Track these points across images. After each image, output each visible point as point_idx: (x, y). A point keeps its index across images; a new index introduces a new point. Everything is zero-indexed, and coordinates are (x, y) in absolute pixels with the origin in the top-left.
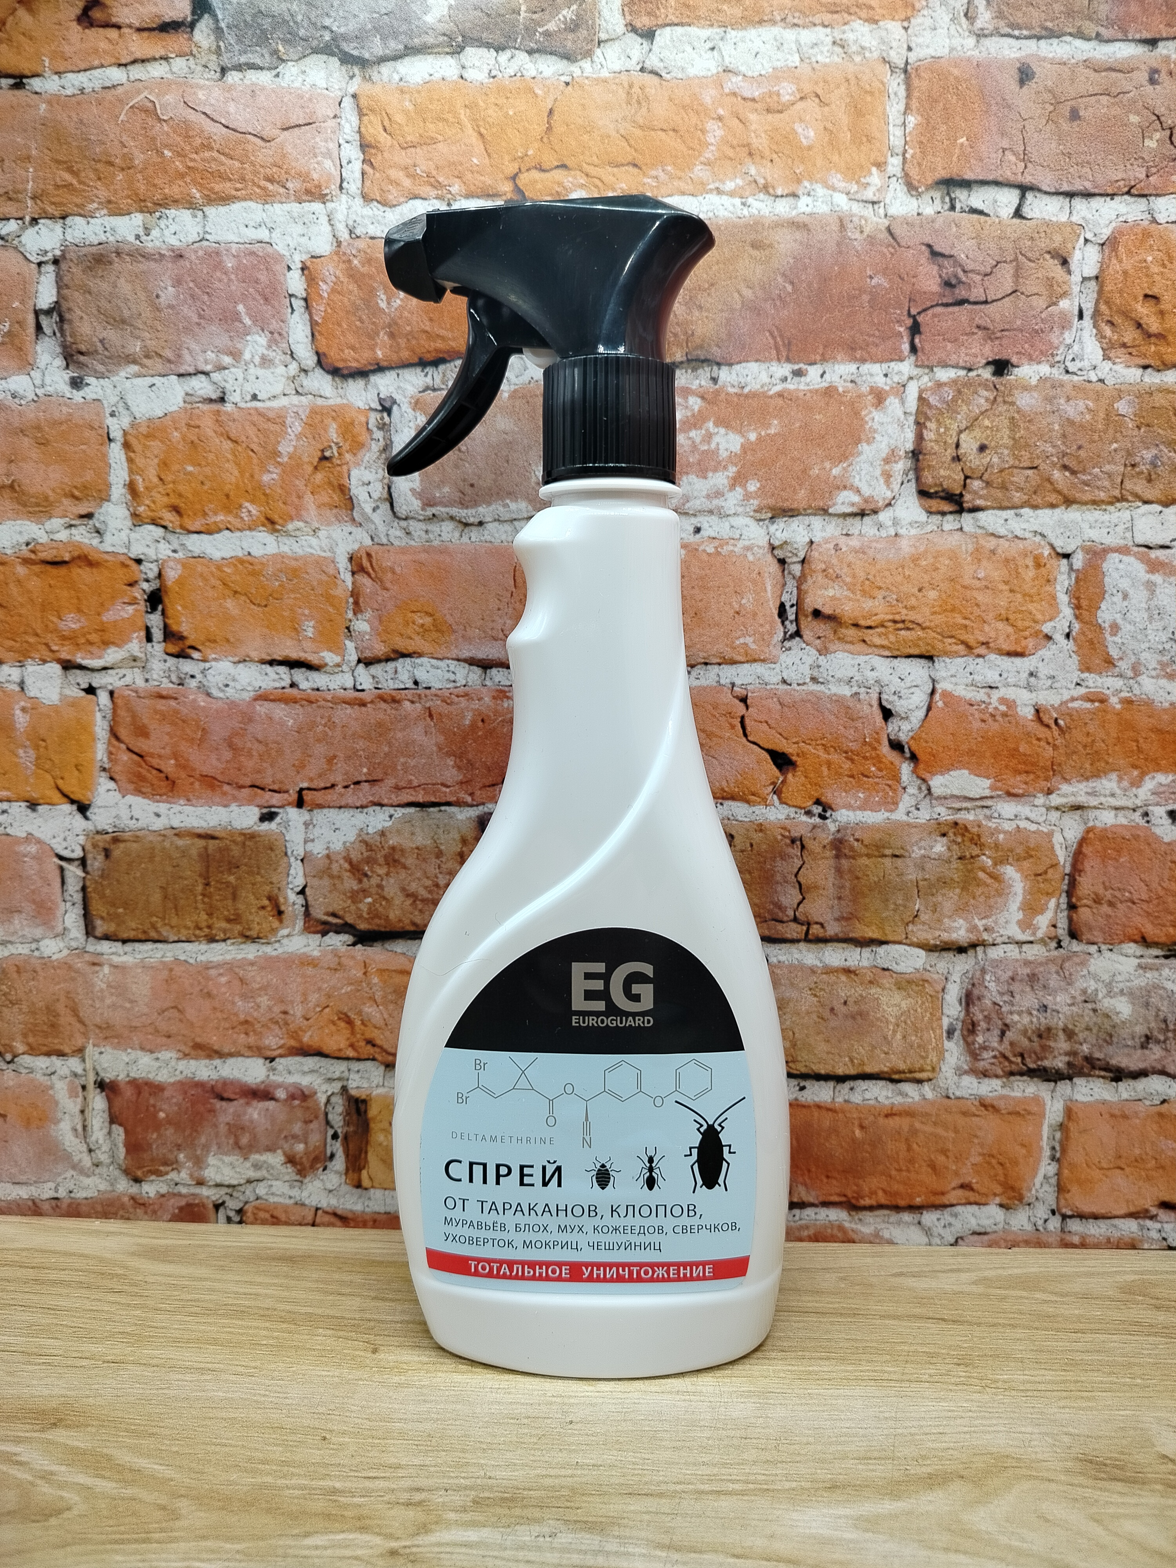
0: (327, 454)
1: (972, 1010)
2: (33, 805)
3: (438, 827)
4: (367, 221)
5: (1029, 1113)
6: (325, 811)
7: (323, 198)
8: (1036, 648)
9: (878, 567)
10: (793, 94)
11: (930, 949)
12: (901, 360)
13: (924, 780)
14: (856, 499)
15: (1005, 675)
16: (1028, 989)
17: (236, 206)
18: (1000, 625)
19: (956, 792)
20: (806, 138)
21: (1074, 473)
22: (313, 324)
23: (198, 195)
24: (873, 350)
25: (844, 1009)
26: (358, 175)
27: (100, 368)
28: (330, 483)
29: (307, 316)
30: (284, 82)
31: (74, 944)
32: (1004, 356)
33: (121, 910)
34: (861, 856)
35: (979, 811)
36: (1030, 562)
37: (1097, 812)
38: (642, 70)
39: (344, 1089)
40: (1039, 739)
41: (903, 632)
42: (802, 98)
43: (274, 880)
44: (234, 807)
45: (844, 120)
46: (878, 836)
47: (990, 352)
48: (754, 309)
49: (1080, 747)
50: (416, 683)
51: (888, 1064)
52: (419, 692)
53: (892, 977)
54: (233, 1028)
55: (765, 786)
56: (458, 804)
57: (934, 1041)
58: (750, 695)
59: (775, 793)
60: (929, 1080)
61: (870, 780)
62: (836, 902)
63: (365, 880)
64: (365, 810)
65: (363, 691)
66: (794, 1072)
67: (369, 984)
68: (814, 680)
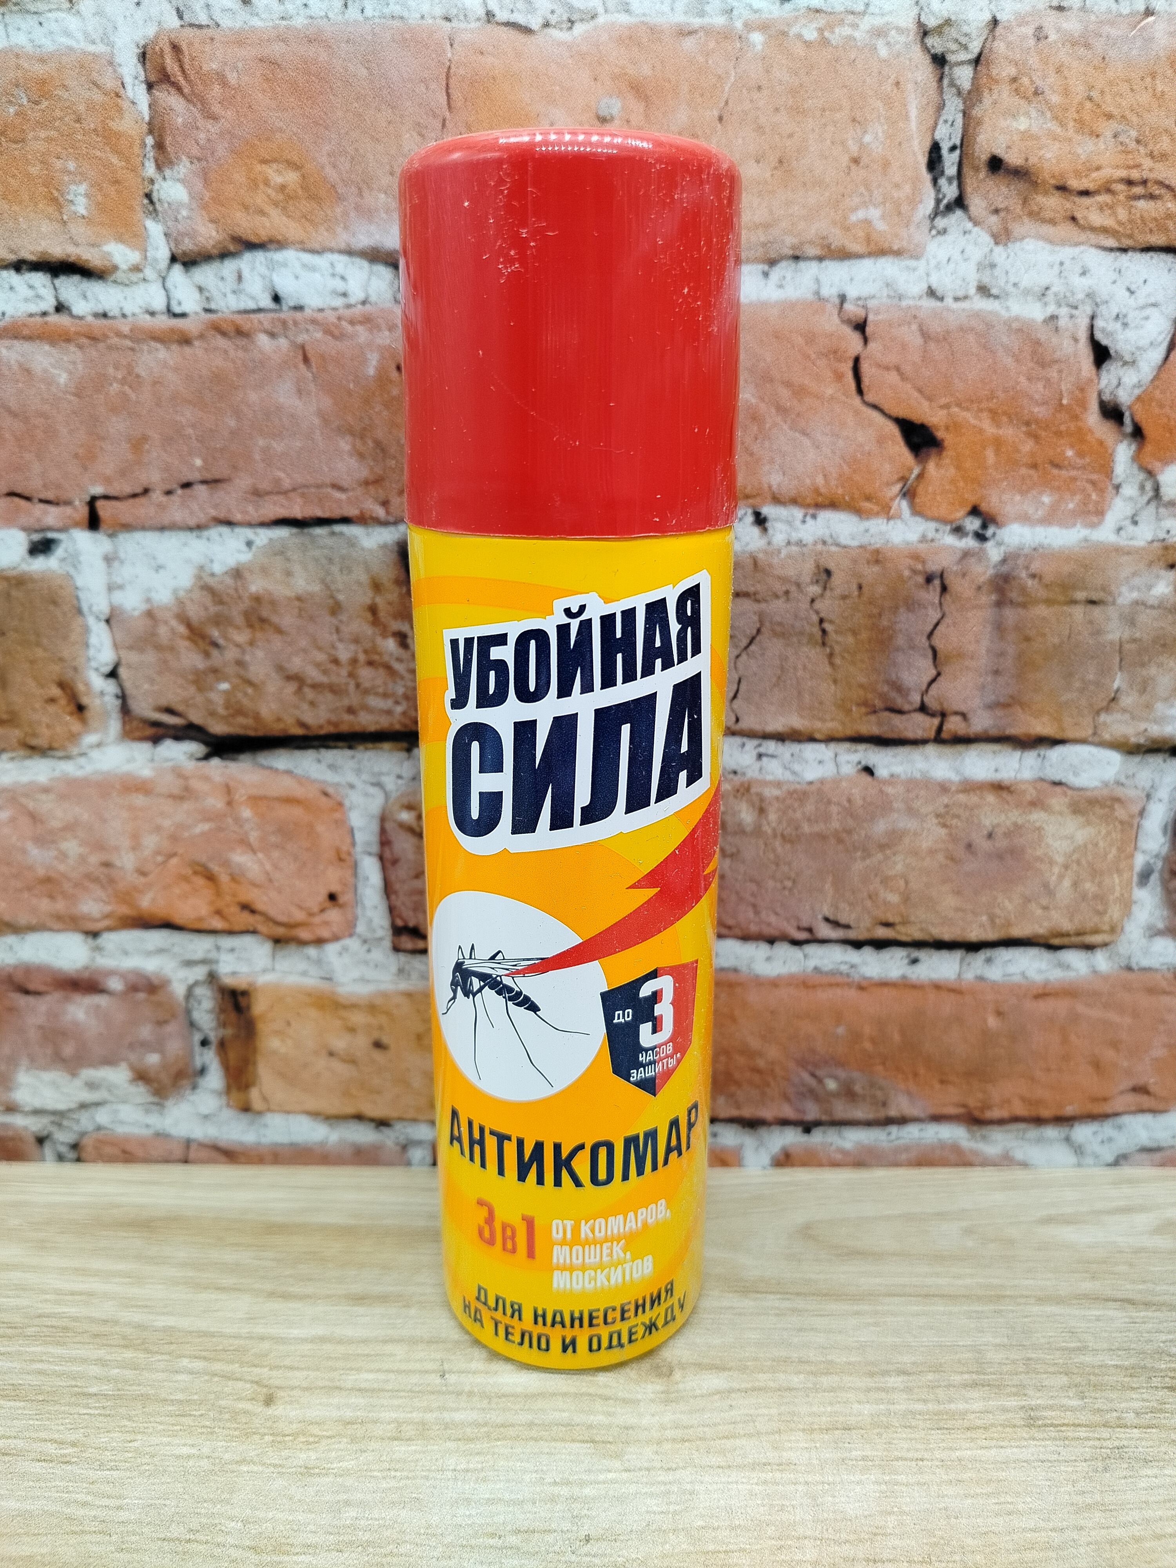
3: (330, 560)
6: (138, 536)
9: (1110, 74)
13: (1151, 474)
25: (986, 845)
34: (1036, 602)
39: (212, 977)
41: (1142, 204)
43: (65, 654)
46: (1067, 569)
50: (276, 298)
51: (1046, 924)
52: (282, 316)
53: (1065, 795)
54: (29, 889)
55: (889, 484)
56: (363, 520)
57: (1118, 888)
58: (871, 317)
59: (904, 495)
60: (1105, 945)
61: (1064, 473)
62: (989, 679)
63: (215, 652)
64: (205, 533)
65: (183, 315)
66: (904, 938)
67: (238, 820)
68: (983, 290)
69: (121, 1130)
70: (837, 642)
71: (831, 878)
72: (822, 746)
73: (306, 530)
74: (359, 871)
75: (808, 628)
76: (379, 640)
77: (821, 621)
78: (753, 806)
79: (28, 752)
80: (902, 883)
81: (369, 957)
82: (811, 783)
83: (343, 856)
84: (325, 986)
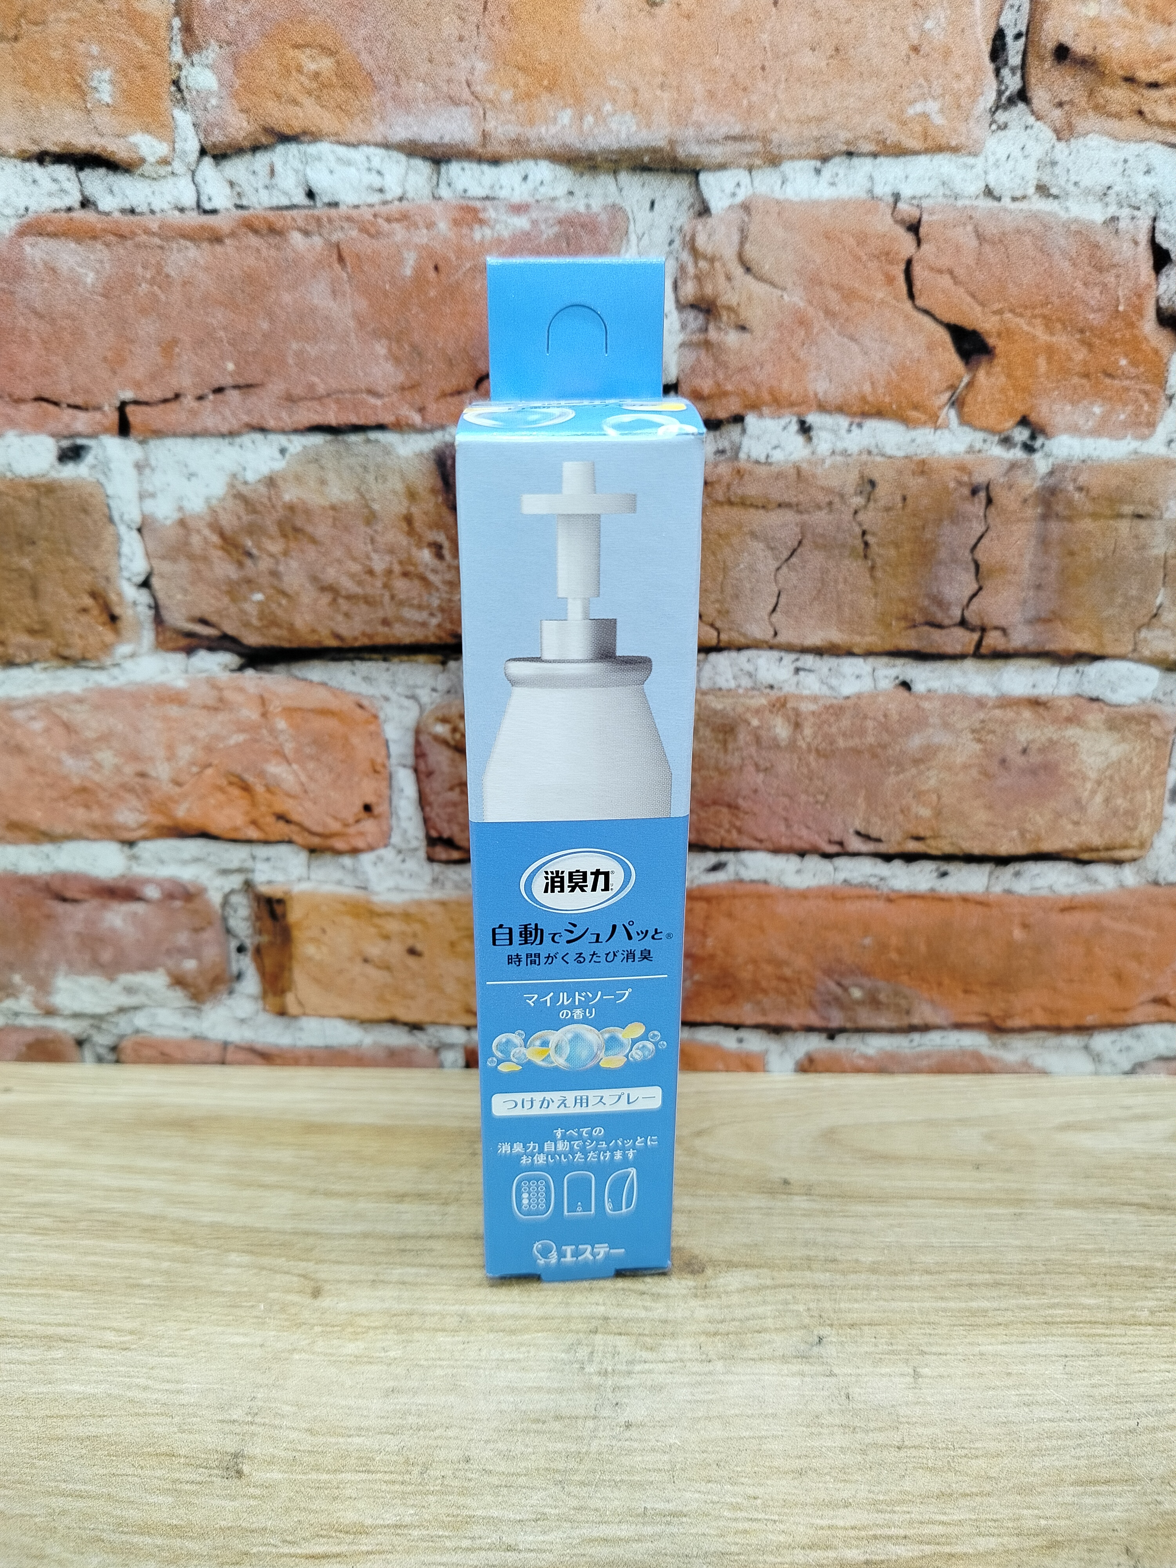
3: (366, 469)
6: (170, 442)
25: (1021, 761)
34: (1082, 515)
39: (248, 886)
43: (97, 563)
46: (1114, 482)
50: (311, 194)
51: (1076, 839)
52: (316, 212)
53: (1102, 711)
54: (65, 798)
55: (937, 393)
56: (400, 427)
57: (1149, 804)
58: (925, 218)
59: (953, 404)
60: (1134, 860)
61: (1116, 382)
62: (1031, 593)
63: (248, 562)
64: (238, 440)
65: (214, 212)
66: (934, 852)
67: (272, 731)
68: (1042, 190)
69: (159, 1033)
70: (879, 555)
71: (863, 793)
72: (859, 661)
73: (340, 438)
74: (394, 783)
75: (850, 540)
76: (414, 551)
77: (864, 533)
78: (789, 720)
79: (61, 662)
80: (934, 797)
81: (404, 866)
82: (848, 698)
83: (379, 768)
84: (360, 894)
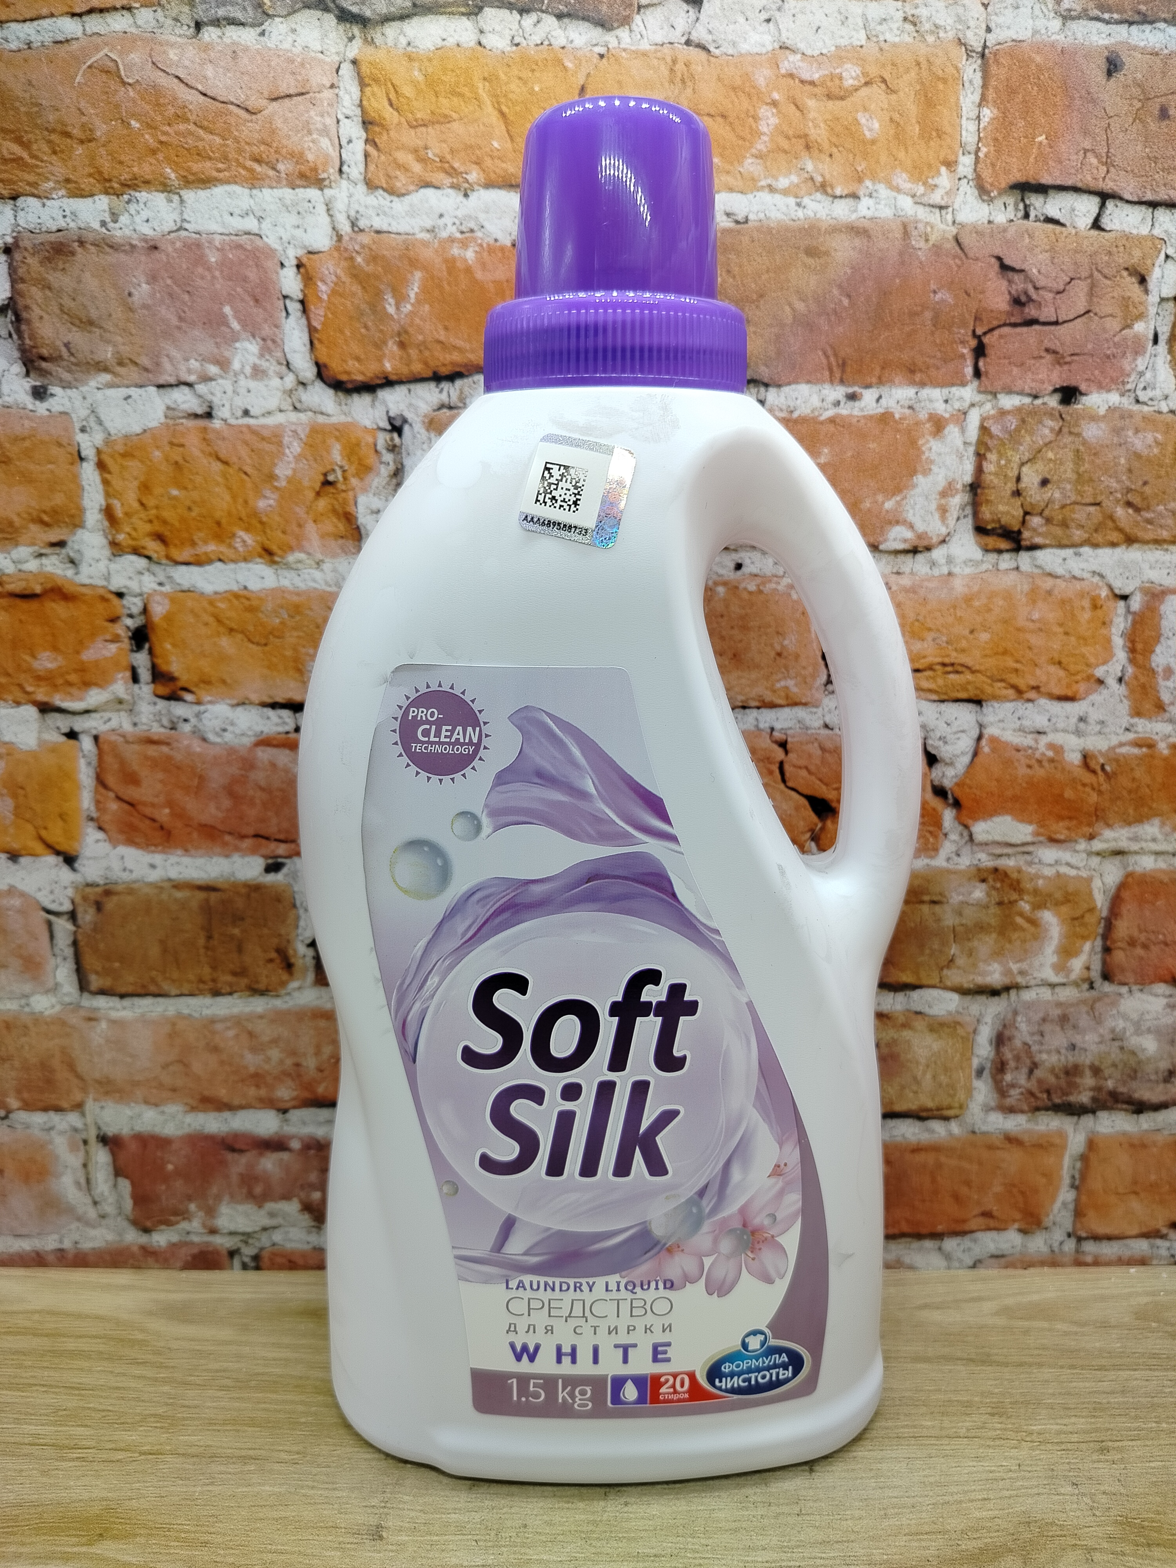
0: (331, 478)
1: (1002, 1049)
2: (14, 857)
4: (372, 212)
5: (1052, 1145)
7: (320, 184)
8: (1088, 693)
10: (857, 78)
11: (964, 992)
12: (963, 384)
14: (909, 535)
15: (1054, 720)
16: (1058, 1029)
17: (219, 191)
18: (1053, 669)
19: (998, 838)
20: (870, 130)
21: (1137, 510)
22: (311, 330)
23: (173, 176)
24: (933, 372)
26: (360, 157)
27: (66, 376)
28: (334, 511)
29: (304, 321)
30: (271, 42)
31: (67, 999)
32: (1073, 383)
33: (117, 965)
35: (1019, 857)
36: (1086, 603)
37: (1137, 858)
38: (688, 43)
40: (1084, 785)
42: (867, 84)
44: (236, 858)
45: (912, 108)
47: (1059, 377)
48: (806, 324)
49: (1125, 793)
